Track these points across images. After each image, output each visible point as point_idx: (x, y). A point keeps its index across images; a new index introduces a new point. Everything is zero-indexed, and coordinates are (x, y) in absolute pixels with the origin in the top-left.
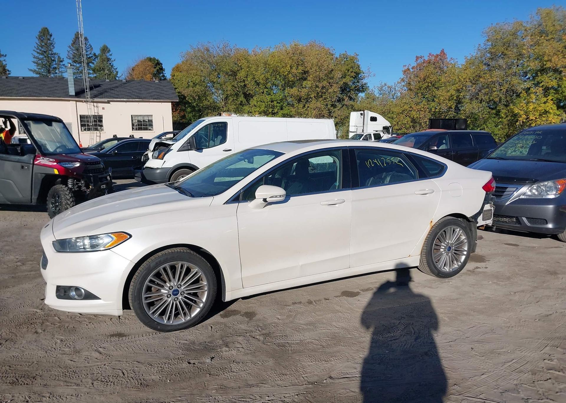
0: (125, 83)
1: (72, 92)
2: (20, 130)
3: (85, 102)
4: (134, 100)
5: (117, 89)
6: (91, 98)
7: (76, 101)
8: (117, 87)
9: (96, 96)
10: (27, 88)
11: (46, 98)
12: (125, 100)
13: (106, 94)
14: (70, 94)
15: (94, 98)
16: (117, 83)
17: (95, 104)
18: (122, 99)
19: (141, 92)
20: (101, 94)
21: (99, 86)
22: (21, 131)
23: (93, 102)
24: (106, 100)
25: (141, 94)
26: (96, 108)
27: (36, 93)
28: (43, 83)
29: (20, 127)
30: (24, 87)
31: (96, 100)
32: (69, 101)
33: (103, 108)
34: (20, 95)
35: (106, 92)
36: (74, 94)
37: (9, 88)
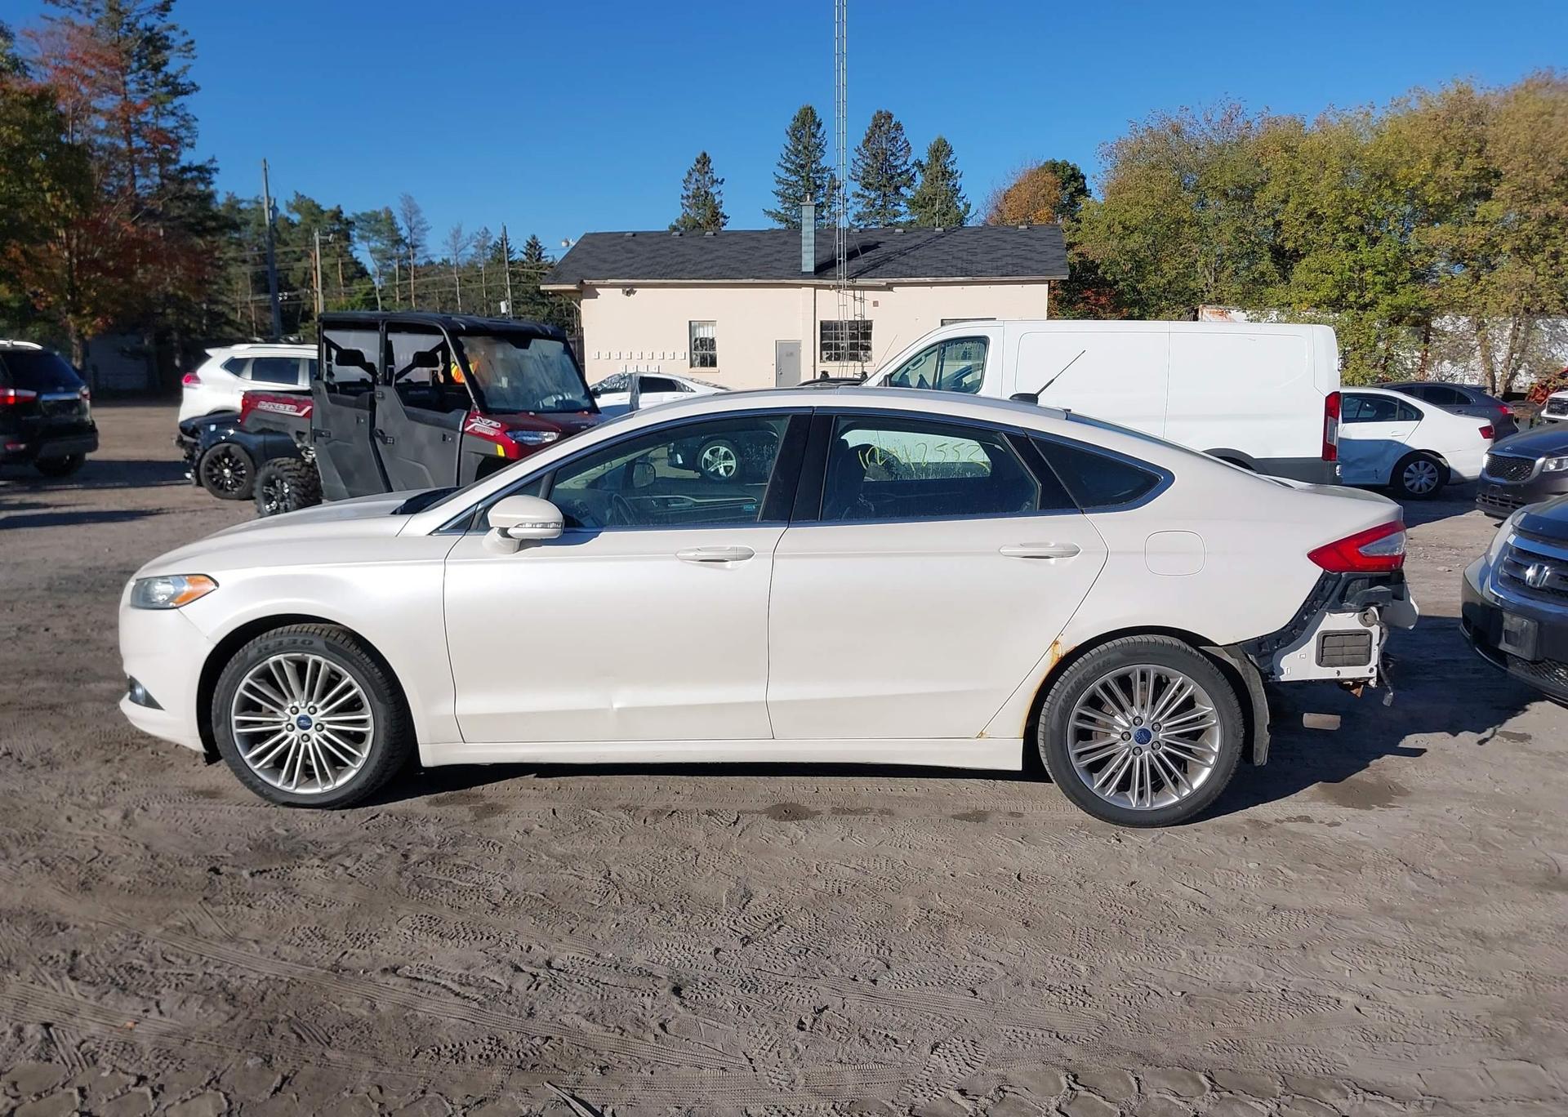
0: (940, 236)
1: (808, 264)
2: (694, 356)
3: (834, 287)
4: (950, 279)
5: (917, 253)
6: (848, 278)
7: (816, 287)
8: (917, 247)
9: (861, 273)
10: (718, 257)
11: (751, 281)
12: (928, 280)
13: (889, 266)
14: (804, 270)
15: (856, 277)
16: (919, 237)
17: (858, 293)
18: (921, 279)
19: (974, 259)
20: (875, 266)
21: (876, 246)
22: (696, 359)
23: (854, 288)
24: (883, 282)
25: (972, 262)
26: (858, 303)
27: (733, 269)
28: (754, 244)
29: (693, 352)
30: (710, 257)
31: (860, 282)
32: (800, 286)
33: (876, 304)
34: (699, 275)
35: (888, 260)
36: (812, 269)
37: (680, 259)
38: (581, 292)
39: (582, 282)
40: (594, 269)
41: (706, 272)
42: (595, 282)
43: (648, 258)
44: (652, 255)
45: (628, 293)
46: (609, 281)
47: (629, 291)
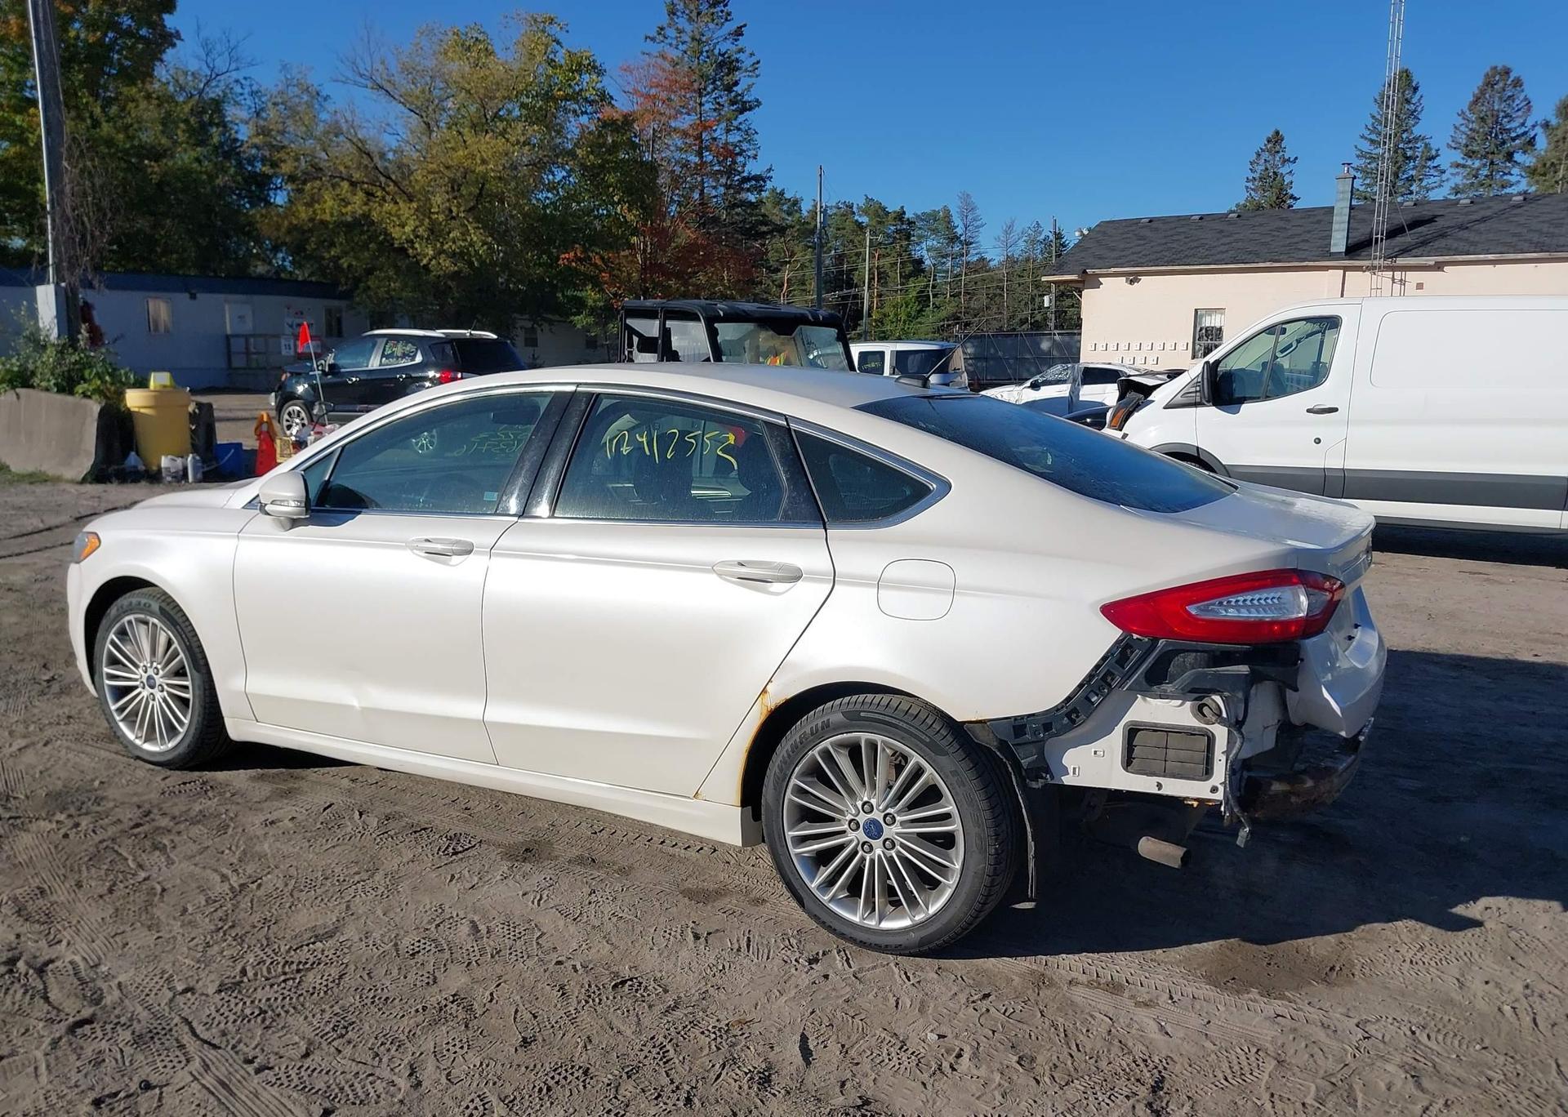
0: (1518, 206)
1: (1339, 243)
2: (1197, 347)
3: (1368, 269)
4: (1520, 256)
5: (1482, 226)
6: (1386, 258)
7: (1346, 269)
8: (1484, 220)
9: (1404, 252)
10: (1237, 241)
11: (1268, 264)
12: (1490, 257)
13: (1441, 243)
14: (1333, 250)
15: (1396, 257)
16: (1489, 208)
17: (1398, 275)
18: (1482, 257)
19: (1557, 231)
20: (1424, 243)
21: (1432, 220)
22: (1199, 350)
23: (1393, 269)
24: (1431, 261)
25: (1553, 235)
26: (1397, 286)
27: (1250, 253)
28: (1281, 224)
29: (1197, 342)
31: (1400, 261)
32: (1327, 268)
33: (1420, 286)
35: (1443, 235)
36: (1343, 249)
37: (1196, 244)
38: (1083, 282)
39: (1085, 272)
40: (1101, 258)
41: (1218, 257)
42: (1097, 271)
43: (1160, 245)
44: (1164, 241)
45: (1132, 282)
46: (1113, 270)
47: (1133, 279)
